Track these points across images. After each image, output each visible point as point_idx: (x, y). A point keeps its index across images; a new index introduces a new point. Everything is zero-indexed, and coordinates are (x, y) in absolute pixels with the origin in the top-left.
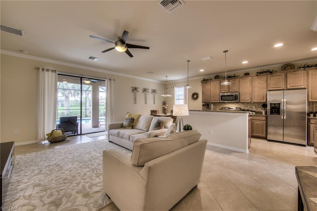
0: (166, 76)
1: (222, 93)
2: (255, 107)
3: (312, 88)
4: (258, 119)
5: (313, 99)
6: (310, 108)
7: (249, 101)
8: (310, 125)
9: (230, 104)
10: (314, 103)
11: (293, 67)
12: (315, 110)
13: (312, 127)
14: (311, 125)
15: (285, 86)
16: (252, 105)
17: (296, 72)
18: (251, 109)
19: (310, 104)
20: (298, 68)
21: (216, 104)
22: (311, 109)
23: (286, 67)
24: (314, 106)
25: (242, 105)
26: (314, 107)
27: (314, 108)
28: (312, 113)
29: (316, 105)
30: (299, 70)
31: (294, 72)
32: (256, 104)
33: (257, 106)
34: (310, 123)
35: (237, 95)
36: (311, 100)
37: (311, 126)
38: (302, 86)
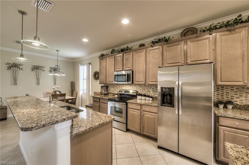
0: (57, 51)
1: (117, 71)
2: (153, 91)
3: (221, 63)
4: (149, 111)
5: (222, 80)
6: (218, 95)
7: (143, 83)
8: (218, 127)
9: (127, 86)
10: (225, 87)
11: (195, 31)
12: (225, 98)
13: (222, 131)
14: (220, 127)
15: (184, 61)
16: (150, 87)
17: (199, 38)
18: (148, 93)
19: (219, 88)
20: (201, 31)
21: (114, 86)
22: (220, 96)
23: (186, 32)
24: (225, 91)
25: (139, 88)
26: (225, 93)
27: (225, 95)
28: (221, 103)
29: (227, 91)
30: (203, 34)
31: (197, 39)
32: (153, 87)
33: (154, 89)
34: (219, 124)
35: (130, 74)
36: (220, 83)
37: (220, 129)
38: (207, 60)
